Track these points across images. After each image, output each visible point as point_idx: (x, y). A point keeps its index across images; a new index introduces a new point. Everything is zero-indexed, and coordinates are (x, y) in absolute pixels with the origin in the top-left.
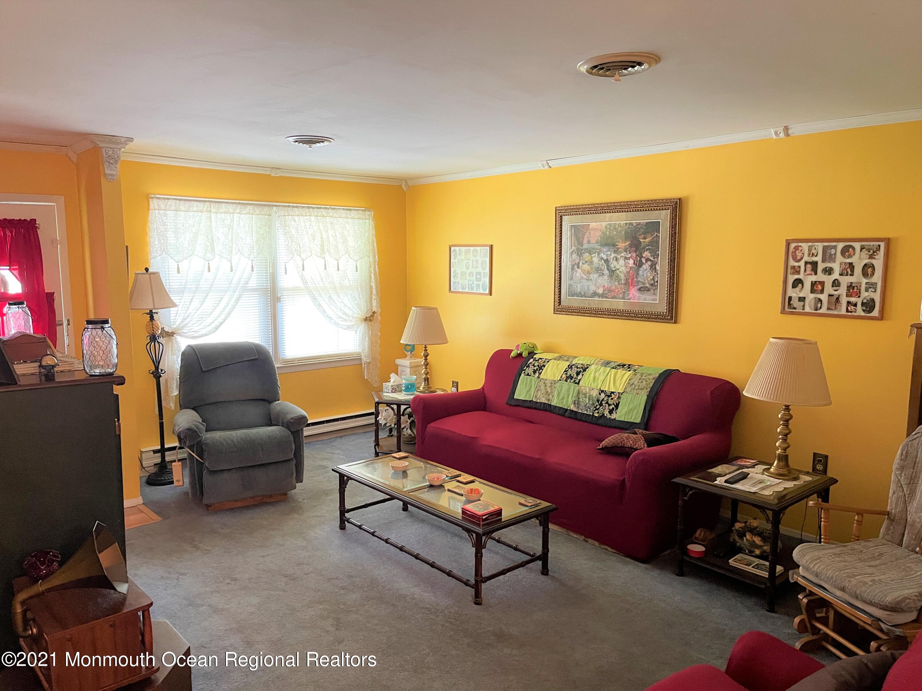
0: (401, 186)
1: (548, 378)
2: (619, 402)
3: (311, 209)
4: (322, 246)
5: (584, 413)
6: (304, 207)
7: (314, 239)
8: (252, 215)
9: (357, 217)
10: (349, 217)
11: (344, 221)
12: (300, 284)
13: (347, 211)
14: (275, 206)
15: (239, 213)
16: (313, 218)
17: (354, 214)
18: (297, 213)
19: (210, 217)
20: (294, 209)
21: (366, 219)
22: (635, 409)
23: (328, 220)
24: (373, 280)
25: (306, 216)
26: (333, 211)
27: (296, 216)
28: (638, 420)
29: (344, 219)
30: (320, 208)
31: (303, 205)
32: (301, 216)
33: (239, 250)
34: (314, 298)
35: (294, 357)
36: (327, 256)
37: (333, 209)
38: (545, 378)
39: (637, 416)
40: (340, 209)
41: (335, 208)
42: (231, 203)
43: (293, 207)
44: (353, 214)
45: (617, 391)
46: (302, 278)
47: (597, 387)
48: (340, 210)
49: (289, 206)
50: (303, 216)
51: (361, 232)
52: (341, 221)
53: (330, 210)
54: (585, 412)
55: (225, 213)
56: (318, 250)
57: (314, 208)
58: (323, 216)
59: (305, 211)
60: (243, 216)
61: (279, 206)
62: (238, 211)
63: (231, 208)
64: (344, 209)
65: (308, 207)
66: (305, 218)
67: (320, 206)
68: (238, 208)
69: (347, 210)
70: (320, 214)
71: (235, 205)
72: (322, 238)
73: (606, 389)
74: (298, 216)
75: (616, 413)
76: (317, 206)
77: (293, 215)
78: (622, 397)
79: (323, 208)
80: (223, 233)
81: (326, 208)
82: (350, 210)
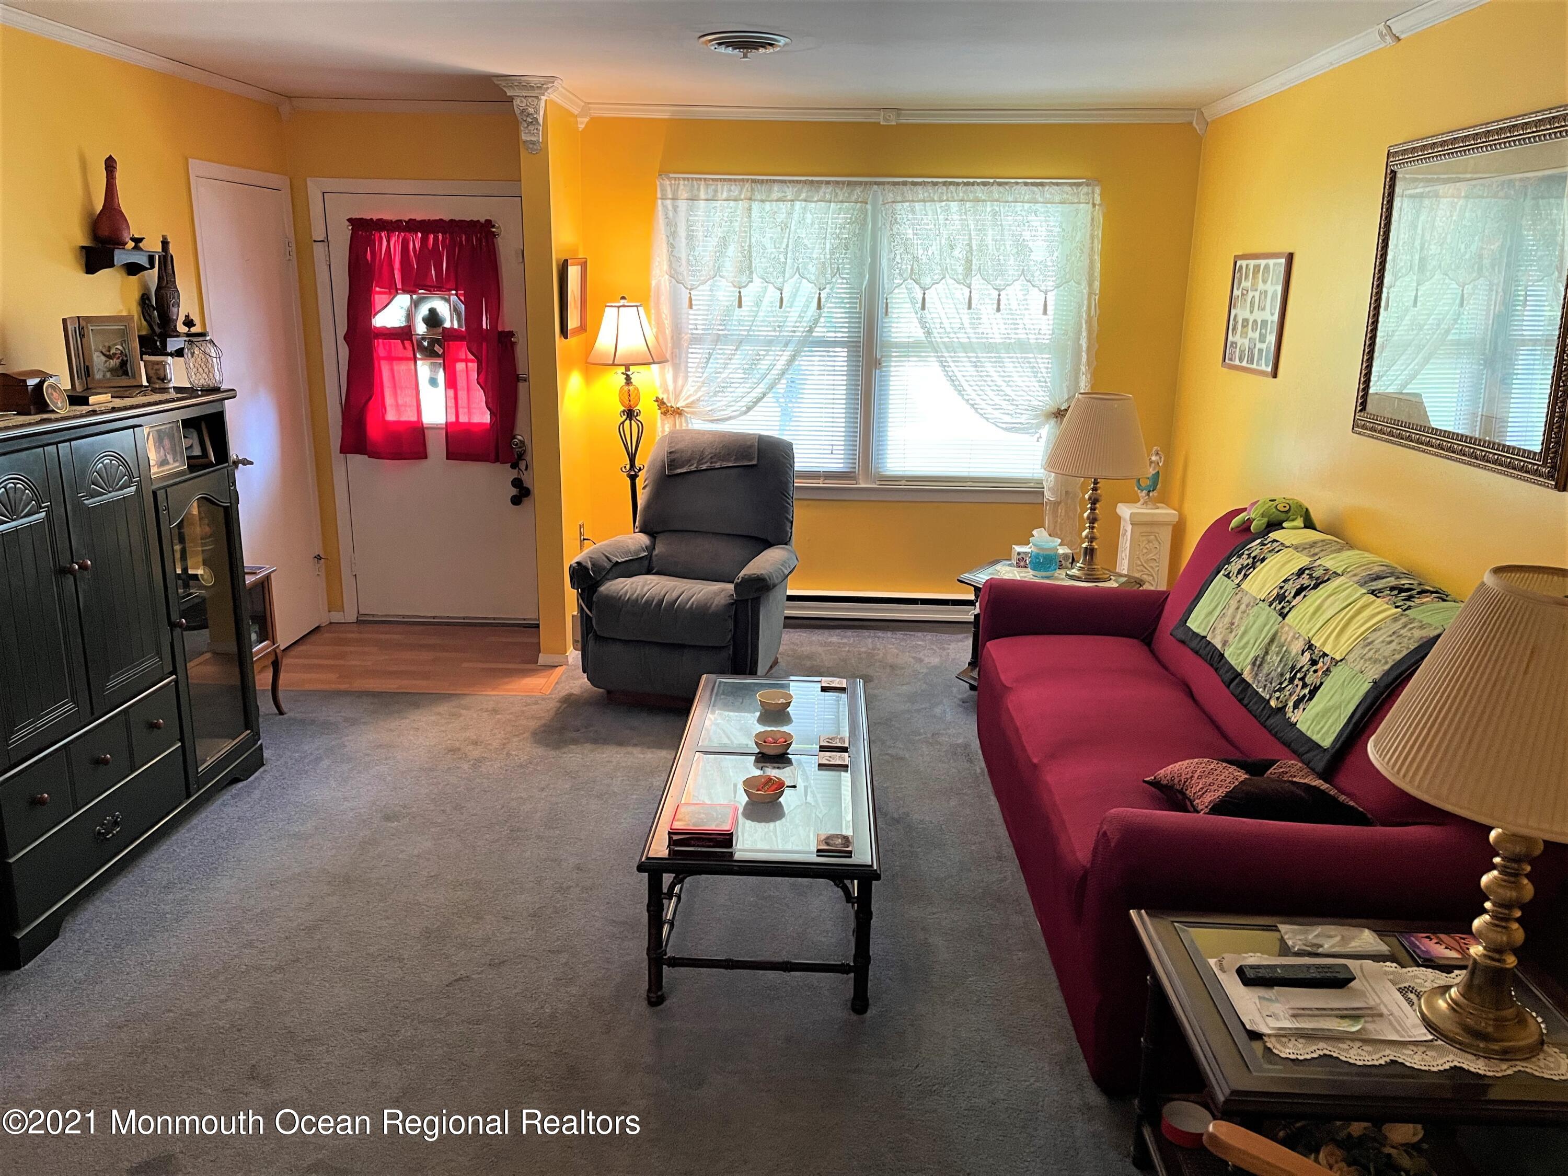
0: (1191, 123)
1: (1250, 592)
2: (1322, 684)
3: (952, 188)
4: (969, 262)
5: (1257, 693)
6: (935, 184)
7: (952, 248)
8: (828, 204)
9: (1057, 199)
10: (1041, 199)
11: (1026, 208)
12: (919, 334)
13: (1035, 189)
14: (876, 183)
15: (805, 201)
16: (954, 206)
17: (1051, 194)
18: (921, 196)
19: (750, 209)
20: (915, 188)
21: (1079, 203)
22: (1336, 709)
23: (989, 209)
24: (1084, 334)
25: (942, 201)
26: (1001, 189)
27: (918, 201)
28: (1326, 743)
29: (1027, 206)
30: (973, 184)
31: (935, 180)
32: (929, 201)
33: (798, 268)
34: (944, 365)
35: (900, 473)
36: (976, 282)
37: (1000, 184)
38: (1247, 589)
39: (1332, 731)
40: (1017, 183)
41: (1006, 183)
42: (790, 181)
43: (914, 184)
44: (1051, 192)
45: (1331, 655)
46: (923, 323)
47: (1308, 633)
48: (1018, 187)
49: (905, 183)
50: (934, 201)
51: (1064, 230)
52: (1018, 209)
53: (995, 188)
54: (1260, 690)
55: (777, 201)
56: (960, 270)
57: (958, 184)
58: (977, 200)
59: (940, 191)
60: (813, 205)
61: (883, 183)
62: (803, 196)
63: (790, 192)
64: (1026, 184)
65: (944, 184)
66: (938, 205)
67: (971, 180)
68: (804, 190)
69: (1033, 184)
70: (971, 196)
71: (800, 186)
72: (970, 245)
73: (1318, 645)
74: (924, 201)
75: (1304, 709)
76: (965, 180)
77: (913, 201)
78: (1334, 670)
79: (978, 184)
80: (771, 238)
81: (984, 184)
82: (1042, 184)
